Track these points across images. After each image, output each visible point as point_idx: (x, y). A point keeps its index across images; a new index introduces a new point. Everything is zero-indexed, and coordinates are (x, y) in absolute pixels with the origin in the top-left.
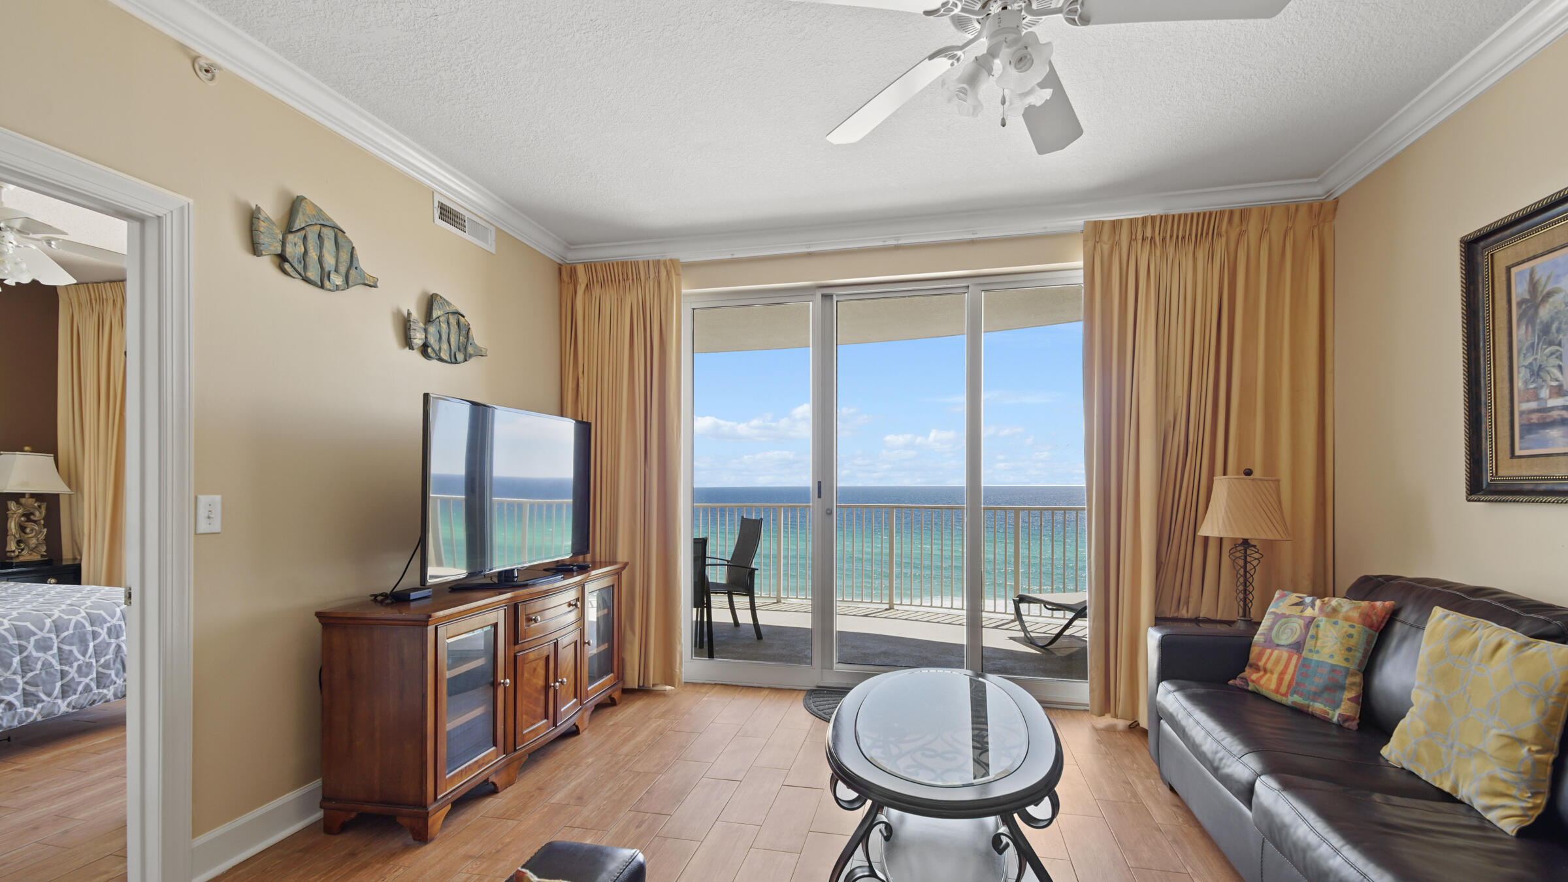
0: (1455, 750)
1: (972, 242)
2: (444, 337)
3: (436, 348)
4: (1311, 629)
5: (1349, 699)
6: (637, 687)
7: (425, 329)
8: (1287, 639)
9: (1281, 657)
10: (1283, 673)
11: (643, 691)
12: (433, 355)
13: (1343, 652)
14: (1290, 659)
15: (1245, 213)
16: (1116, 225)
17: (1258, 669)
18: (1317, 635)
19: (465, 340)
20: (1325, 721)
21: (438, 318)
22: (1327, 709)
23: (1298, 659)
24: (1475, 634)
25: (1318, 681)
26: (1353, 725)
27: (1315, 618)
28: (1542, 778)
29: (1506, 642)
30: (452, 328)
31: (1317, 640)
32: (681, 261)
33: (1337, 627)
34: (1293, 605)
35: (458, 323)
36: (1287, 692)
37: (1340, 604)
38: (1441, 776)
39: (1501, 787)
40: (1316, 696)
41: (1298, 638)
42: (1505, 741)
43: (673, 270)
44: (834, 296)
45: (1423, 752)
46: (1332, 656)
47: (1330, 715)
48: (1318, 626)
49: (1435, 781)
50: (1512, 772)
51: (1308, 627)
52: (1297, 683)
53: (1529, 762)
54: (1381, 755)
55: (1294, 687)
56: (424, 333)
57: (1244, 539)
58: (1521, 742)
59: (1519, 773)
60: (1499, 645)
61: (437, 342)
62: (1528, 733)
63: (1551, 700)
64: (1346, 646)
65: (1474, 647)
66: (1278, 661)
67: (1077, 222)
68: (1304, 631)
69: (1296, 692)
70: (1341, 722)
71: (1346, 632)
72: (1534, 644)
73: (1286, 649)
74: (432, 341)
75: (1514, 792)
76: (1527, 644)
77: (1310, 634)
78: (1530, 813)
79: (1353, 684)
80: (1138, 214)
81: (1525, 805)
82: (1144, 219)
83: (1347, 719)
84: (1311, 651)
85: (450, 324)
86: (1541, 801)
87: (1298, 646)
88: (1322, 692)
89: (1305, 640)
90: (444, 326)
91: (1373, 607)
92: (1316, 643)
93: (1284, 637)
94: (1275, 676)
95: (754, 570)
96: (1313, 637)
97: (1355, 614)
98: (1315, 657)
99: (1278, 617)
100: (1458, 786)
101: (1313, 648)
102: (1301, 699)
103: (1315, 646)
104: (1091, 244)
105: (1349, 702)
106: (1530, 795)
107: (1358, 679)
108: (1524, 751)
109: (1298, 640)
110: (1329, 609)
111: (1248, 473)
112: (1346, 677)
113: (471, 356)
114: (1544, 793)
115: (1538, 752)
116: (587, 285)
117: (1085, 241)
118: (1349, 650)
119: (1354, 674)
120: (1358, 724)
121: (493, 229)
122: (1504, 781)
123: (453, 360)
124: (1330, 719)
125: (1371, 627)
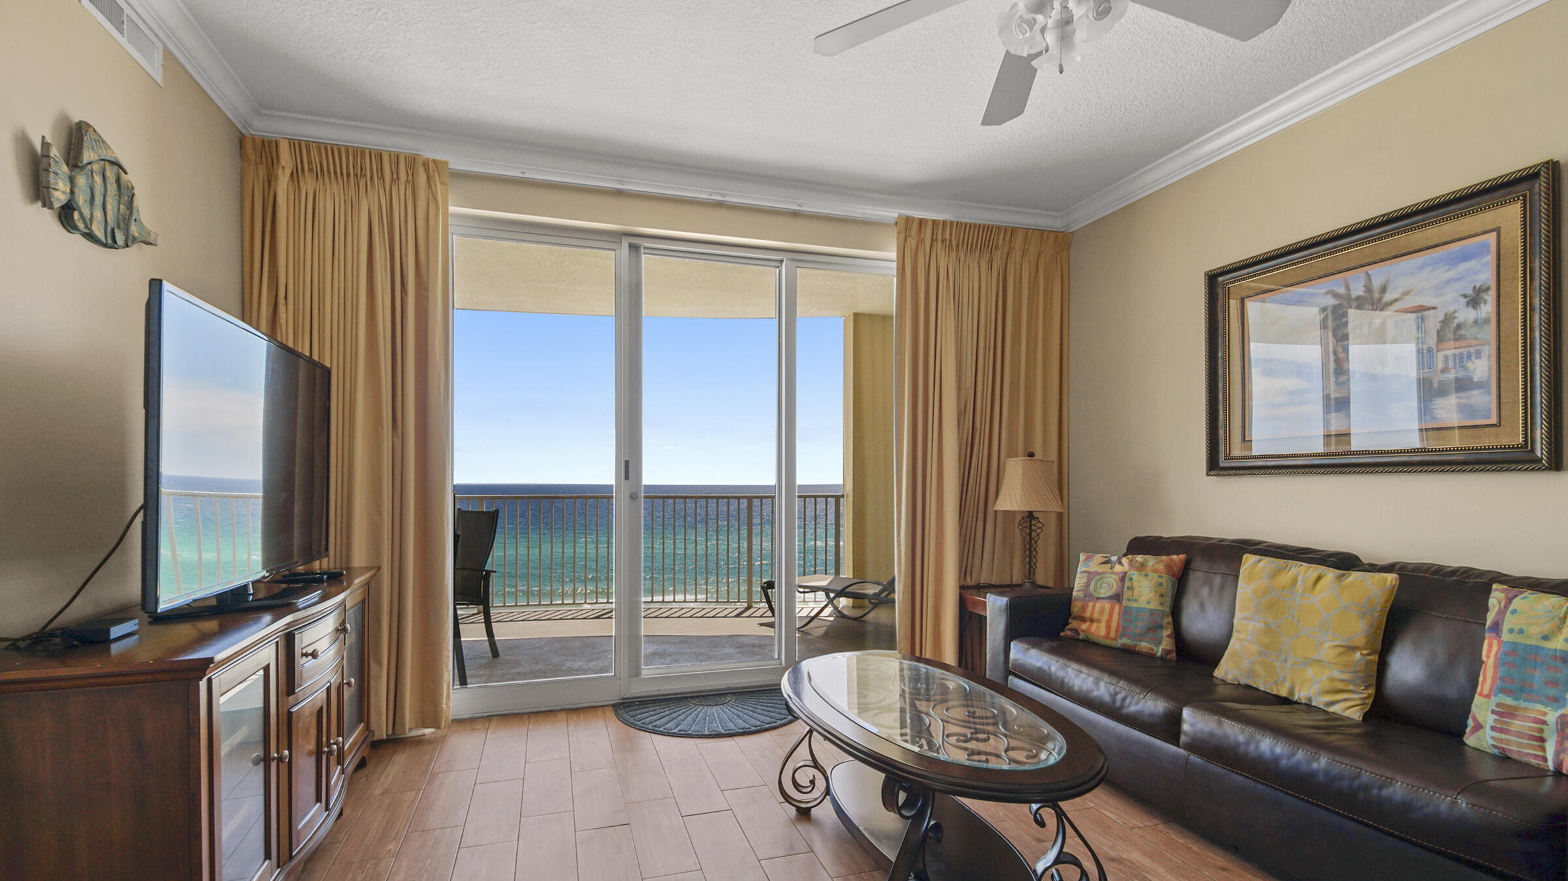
0: (1289, 663)
1: (795, 214)
2: (98, 199)
3: (87, 213)
4: (1126, 582)
5: (1168, 636)
6: (385, 737)
7: (70, 178)
8: (1105, 592)
9: (1104, 607)
10: (1109, 621)
11: (394, 742)
12: (81, 225)
13: (1157, 598)
14: (1112, 609)
15: (1012, 231)
16: (922, 222)
17: (1083, 620)
18: (1132, 586)
19: (128, 213)
20: (1151, 656)
21: (89, 163)
22: (1152, 646)
23: (1120, 608)
24: (1290, 573)
25: (1141, 625)
26: (1173, 656)
27: (1126, 573)
28: (1372, 674)
29: (1325, 575)
30: (109, 186)
31: (1133, 590)
32: (450, 166)
33: (1149, 578)
34: (1102, 564)
35: (118, 181)
36: (1116, 637)
37: (1145, 560)
38: (1277, 684)
39: (1340, 686)
40: (1141, 637)
41: (1116, 591)
42: (1341, 649)
43: (437, 175)
44: (642, 248)
45: (1259, 669)
46: (1149, 603)
47: (1155, 650)
48: (1131, 579)
49: (1272, 690)
50: (1348, 672)
51: (1123, 581)
52: (1123, 628)
53: (1363, 663)
54: (1214, 677)
55: (1121, 632)
56: (69, 184)
57: (1029, 512)
58: (1353, 649)
59: (1355, 672)
60: (1319, 578)
61: (88, 203)
62: (1360, 640)
63: (1376, 614)
64: (1159, 593)
65: (1294, 582)
66: (1102, 611)
67: (891, 214)
68: (1120, 585)
69: (1124, 635)
70: (1164, 656)
71: (1157, 582)
72: (1347, 575)
73: (1107, 601)
74: (81, 199)
75: (1351, 687)
76: (1343, 575)
77: (1126, 586)
78: (1367, 701)
79: (1168, 623)
80: (940, 217)
81: (1361, 696)
82: (944, 222)
83: (1168, 652)
84: (1129, 600)
85: (107, 180)
86: (1372, 691)
87: (1117, 597)
88: (1146, 633)
89: (1123, 592)
90: (98, 179)
91: (1171, 559)
92: (1133, 593)
93: (1103, 591)
94: (1103, 625)
95: (489, 573)
96: (1129, 588)
97: (1161, 567)
98: (1134, 605)
99: (1090, 575)
100: (1294, 691)
101: (1131, 598)
102: (1129, 641)
103: (1133, 596)
104: (903, 236)
105: (1168, 639)
106: (1364, 688)
107: (1170, 619)
108: (1358, 655)
109: (1117, 592)
110: (1137, 564)
111: (1031, 455)
112: (1163, 619)
113: (134, 240)
114: (1373, 685)
115: (1368, 654)
116: (292, 173)
117: (899, 233)
118: (1162, 596)
119: (1168, 616)
120: (1177, 655)
121: (160, 46)
122: (1343, 681)
123: (110, 241)
124: (1155, 655)
125: (1173, 576)
